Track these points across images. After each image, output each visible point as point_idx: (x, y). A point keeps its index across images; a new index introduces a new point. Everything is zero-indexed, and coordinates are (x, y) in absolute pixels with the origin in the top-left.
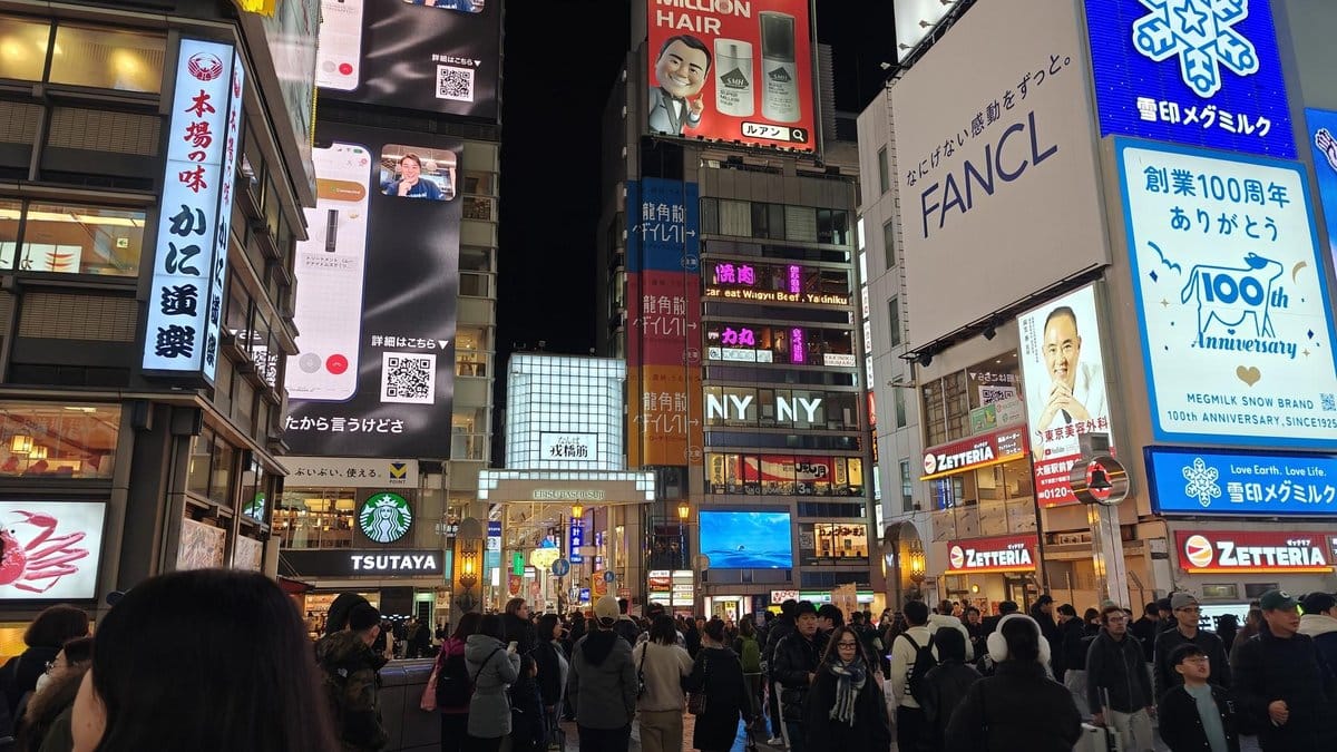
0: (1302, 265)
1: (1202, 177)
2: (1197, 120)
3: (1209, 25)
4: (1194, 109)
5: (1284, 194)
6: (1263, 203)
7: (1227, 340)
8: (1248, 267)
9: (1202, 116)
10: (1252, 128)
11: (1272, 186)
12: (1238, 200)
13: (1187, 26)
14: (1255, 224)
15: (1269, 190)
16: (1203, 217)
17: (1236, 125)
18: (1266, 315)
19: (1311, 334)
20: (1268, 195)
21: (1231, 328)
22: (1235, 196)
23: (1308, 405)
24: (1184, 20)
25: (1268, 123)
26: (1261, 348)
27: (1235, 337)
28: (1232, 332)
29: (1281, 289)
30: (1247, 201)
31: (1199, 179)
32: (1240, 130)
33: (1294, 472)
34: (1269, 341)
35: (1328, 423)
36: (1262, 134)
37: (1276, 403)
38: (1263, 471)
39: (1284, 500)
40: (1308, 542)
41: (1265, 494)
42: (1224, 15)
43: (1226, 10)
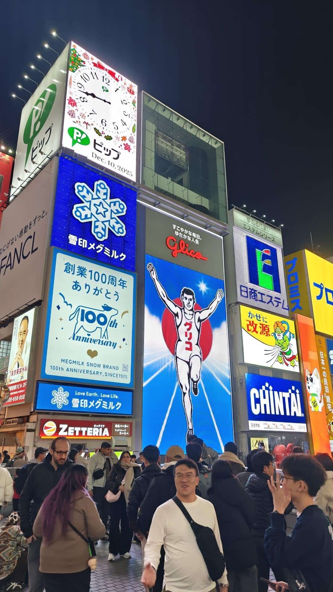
0: (127, 312)
1: (91, 271)
2: (94, 249)
3: (108, 214)
4: (94, 244)
5: (125, 284)
6: (115, 286)
7: (86, 338)
8: (103, 310)
9: (97, 248)
10: (118, 256)
11: (121, 280)
12: (104, 283)
13: (98, 212)
14: (110, 293)
15: (119, 281)
16: (88, 287)
17: (111, 254)
18: (106, 330)
19: (124, 340)
20: (118, 283)
21: (89, 333)
22: (104, 281)
23: (117, 368)
24: (98, 210)
25: (125, 256)
26: (101, 343)
27: (90, 337)
28: (89, 335)
29: (115, 320)
30: (108, 284)
31: (89, 271)
32: (112, 256)
33: (104, 396)
34: (104, 340)
35: (123, 376)
36: (121, 259)
37: (102, 366)
38: (90, 395)
39: (97, 407)
40: (104, 426)
41: (89, 404)
42: (116, 212)
43: (117, 210)
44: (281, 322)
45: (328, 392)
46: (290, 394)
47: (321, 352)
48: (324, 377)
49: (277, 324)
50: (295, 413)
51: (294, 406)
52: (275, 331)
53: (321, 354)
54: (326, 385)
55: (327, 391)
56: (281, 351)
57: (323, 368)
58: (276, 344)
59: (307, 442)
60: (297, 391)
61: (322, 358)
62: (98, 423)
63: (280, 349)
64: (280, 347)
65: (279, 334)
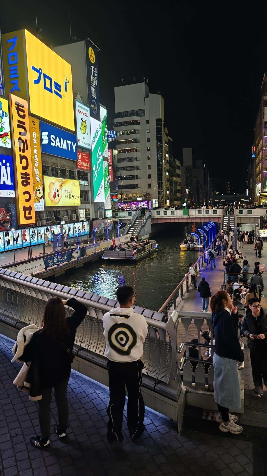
48: (35, 154)
50: (4, 182)
51: (4, 176)
53: (34, 135)
54: (36, 161)
55: (37, 165)
57: (34, 146)
59: (15, 205)
60: (8, 164)
61: (35, 138)
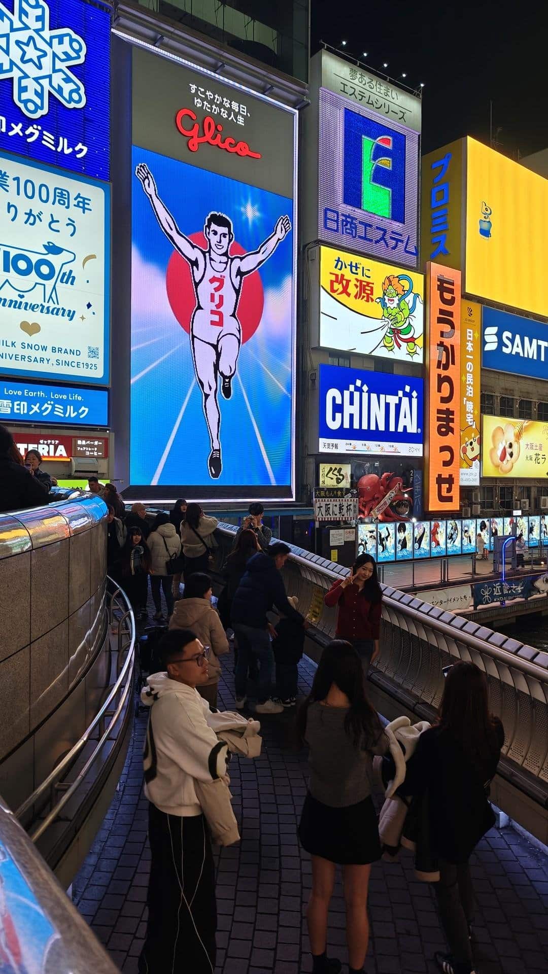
0: (93, 257)
1: (17, 179)
2: (21, 134)
3: (47, 62)
4: (20, 125)
5: (88, 204)
6: (68, 207)
7: (16, 302)
8: (46, 252)
9: (27, 132)
10: (71, 150)
11: (79, 196)
12: (46, 201)
13: (26, 58)
14: (58, 221)
15: (75, 199)
16: (12, 209)
17: (56, 144)
18: (54, 288)
19: (89, 306)
20: (73, 202)
21: (21, 294)
22: (44, 198)
23: (78, 353)
24: (24, 53)
25: (85, 149)
26: (45, 310)
27: (24, 300)
28: (22, 297)
29: (71, 272)
30: (54, 203)
31: (14, 179)
32: (59, 149)
33: (57, 396)
34: (52, 306)
35: (90, 366)
36: (79, 156)
37: (49, 349)
38: (32, 394)
39: (45, 414)
40: (57, 442)
41: (30, 409)
42: (63, 57)
43: (65, 53)
44: (397, 277)
45: (472, 395)
46: (400, 399)
47: (468, 330)
48: (469, 372)
49: (390, 281)
50: (405, 427)
51: (405, 417)
52: (384, 293)
53: (468, 334)
54: (469, 385)
55: (471, 393)
56: (392, 327)
57: (468, 356)
58: (383, 315)
59: (420, 471)
60: (415, 394)
61: (471, 341)
62: (46, 438)
63: (390, 323)
64: (391, 320)
65: (391, 299)
